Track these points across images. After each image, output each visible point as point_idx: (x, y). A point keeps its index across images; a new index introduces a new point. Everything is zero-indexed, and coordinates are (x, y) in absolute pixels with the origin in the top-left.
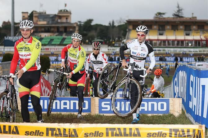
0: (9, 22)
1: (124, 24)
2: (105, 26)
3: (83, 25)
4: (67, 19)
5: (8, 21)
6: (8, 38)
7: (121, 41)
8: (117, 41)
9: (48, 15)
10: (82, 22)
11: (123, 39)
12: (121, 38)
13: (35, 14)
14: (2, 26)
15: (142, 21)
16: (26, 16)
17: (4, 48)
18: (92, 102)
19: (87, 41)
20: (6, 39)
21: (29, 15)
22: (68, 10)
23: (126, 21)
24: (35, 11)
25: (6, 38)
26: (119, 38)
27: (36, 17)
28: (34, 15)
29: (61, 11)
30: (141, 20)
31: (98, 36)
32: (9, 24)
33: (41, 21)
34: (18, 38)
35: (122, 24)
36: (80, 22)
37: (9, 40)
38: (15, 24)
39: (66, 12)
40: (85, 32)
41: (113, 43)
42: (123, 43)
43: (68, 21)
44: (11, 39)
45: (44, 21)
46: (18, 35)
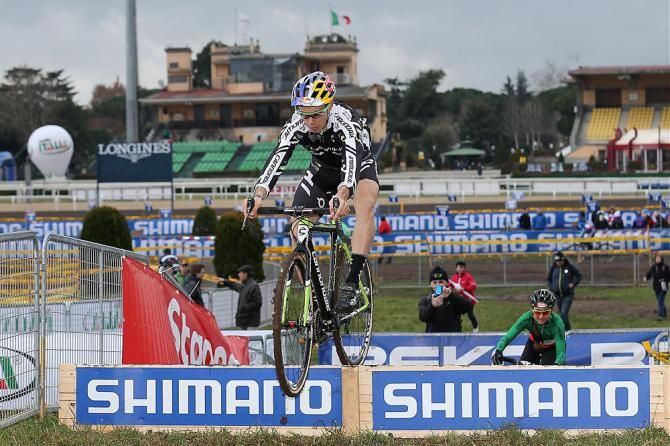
0: (118, 88)
1: (564, 85)
2: (491, 97)
3: (403, 92)
4: (340, 70)
5: (117, 84)
6: (112, 149)
7: (552, 153)
8: (539, 154)
9: (269, 58)
10: (400, 84)
11: (561, 145)
12: (554, 140)
13: (216, 54)
14: (94, 103)
15: (630, 72)
16: (185, 62)
17: (98, 188)
18: (347, 385)
19: (421, 155)
20: (105, 153)
21: (194, 57)
22: (345, 37)
23: (571, 74)
24: (217, 45)
25: (104, 149)
26: (546, 140)
27: (219, 65)
28: (214, 59)
29: (318, 40)
30: (628, 69)
31: (462, 137)
32: (118, 95)
33: (241, 82)
34: (150, 150)
35: (557, 86)
36: (392, 82)
37: (115, 155)
38: (142, 93)
39: (341, 45)
40: (414, 122)
41: (522, 160)
42: (561, 159)
43: (347, 81)
44: (124, 151)
45: (253, 79)
46: (155, 136)
